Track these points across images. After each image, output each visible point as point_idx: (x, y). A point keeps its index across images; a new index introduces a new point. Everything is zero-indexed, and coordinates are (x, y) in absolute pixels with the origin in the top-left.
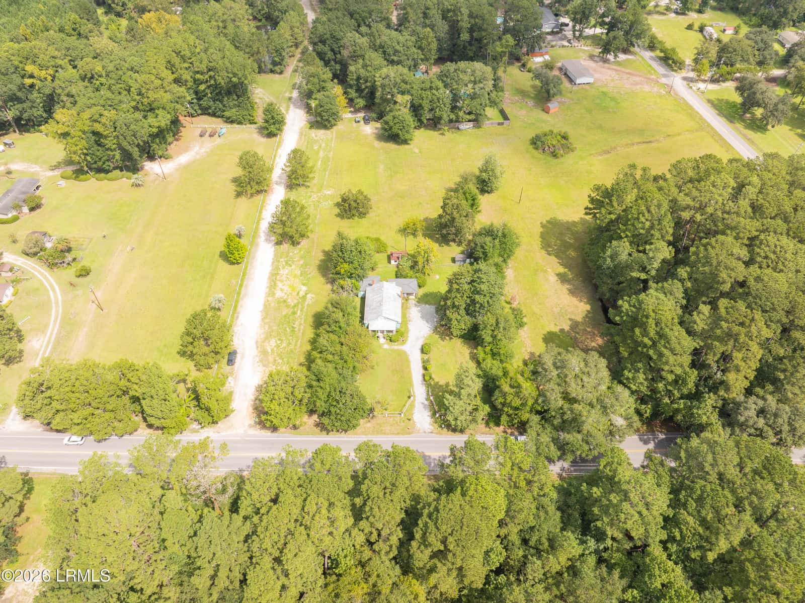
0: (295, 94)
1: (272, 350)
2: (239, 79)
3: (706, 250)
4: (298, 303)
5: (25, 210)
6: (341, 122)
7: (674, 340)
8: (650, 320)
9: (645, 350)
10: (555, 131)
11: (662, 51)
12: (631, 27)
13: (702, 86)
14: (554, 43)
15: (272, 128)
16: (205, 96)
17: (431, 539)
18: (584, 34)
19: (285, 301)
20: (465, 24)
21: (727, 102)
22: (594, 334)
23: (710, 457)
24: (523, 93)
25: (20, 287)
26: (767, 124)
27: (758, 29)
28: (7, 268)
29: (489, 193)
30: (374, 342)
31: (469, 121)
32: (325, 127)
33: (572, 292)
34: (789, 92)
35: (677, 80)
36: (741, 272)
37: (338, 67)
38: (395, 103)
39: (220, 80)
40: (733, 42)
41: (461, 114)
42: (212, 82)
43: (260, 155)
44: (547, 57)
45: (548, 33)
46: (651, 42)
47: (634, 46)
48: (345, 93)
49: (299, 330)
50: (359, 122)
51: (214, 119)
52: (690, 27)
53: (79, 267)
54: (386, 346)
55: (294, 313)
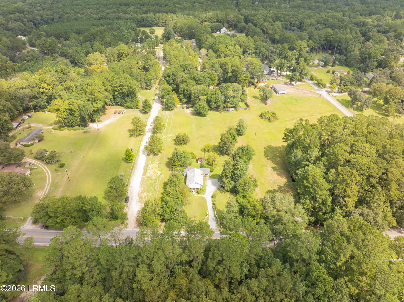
0: (156, 97)
1: (145, 197)
2: (133, 90)
3: (333, 149)
4: (157, 178)
5: (37, 141)
6: (176, 108)
7: (320, 184)
8: (310, 176)
9: (309, 189)
10: (270, 112)
11: (316, 80)
12: (302, 71)
13: (334, 94)
14: (269, 78)
15: (146, 110)
16: (117, 97)
17: (216, 255)
18: (282, 74)
19: (151, 178)
20: (230, 69)
21: (346, 100)
22: (289, 191)
23: (336, 225)
24: (255, 97)
25: (33, 171)
26: (363, 108)
27: (357, 72)
28: (28, 164)
29: (241, 135)
30: (191, 193)
31: (232, 107)
32: (169, 110)
33: (278, 174)
34: (371, 96)
35: (323, 92)
36: (347, 156)
37: (175, 86)
38: (200, 99)
39: (124, 90)
40: (346, 76)
41: (228, 104)
42: (121, 91)
43: (141, 119)
44: (266, 83)
45: (266, 74)
46: (311, 77)
47: (304, 79)
48: (178, 96)
49: (157, 189)
50: (184, 108)
51: (120, 107)
52: (328, 72)
53: (60, 163)
54: (196, 195)
55: (155, 182)
